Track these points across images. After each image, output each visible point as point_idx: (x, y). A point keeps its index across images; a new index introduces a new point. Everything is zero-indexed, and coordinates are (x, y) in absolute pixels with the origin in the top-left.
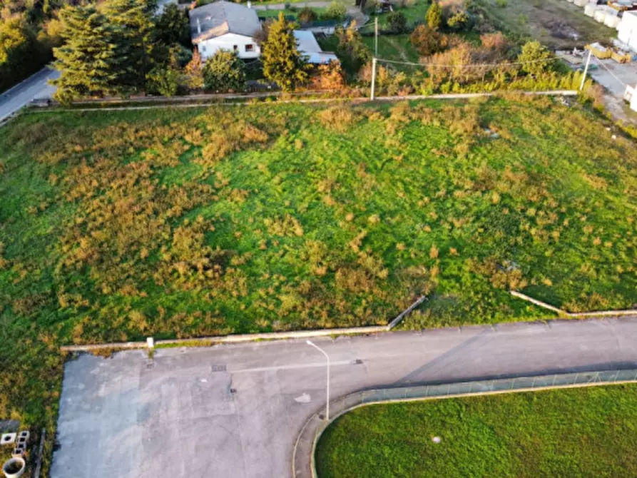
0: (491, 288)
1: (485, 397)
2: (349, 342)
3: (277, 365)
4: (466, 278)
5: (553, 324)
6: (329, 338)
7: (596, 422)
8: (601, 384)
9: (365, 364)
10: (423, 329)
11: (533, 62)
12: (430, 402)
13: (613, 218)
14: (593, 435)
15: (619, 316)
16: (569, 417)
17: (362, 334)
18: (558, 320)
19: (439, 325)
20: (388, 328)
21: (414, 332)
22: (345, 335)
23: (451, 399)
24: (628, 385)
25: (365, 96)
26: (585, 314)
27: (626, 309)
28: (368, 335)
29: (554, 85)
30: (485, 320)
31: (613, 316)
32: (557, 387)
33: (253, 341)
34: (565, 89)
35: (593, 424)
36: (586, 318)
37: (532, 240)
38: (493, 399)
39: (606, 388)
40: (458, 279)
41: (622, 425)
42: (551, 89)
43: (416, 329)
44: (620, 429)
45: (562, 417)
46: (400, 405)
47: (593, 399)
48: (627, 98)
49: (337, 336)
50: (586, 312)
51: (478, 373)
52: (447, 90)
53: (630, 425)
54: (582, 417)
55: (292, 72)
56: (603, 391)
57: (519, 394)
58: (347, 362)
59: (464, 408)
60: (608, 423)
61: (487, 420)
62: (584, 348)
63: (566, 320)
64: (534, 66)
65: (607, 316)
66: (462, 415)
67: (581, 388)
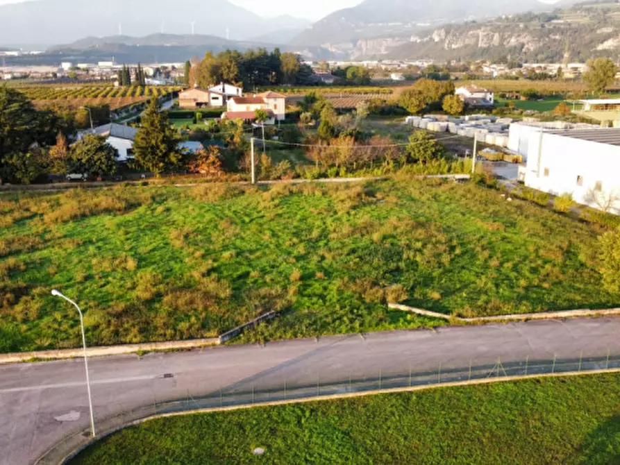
0: (363, 302)
1: (342, 400)
2: (161, 358)
3: (48, 384)
4: (333, 295)
5: (440, 330)
6: (134, 355)
7: (502, 418)
8: (507, 378)
9: (176, 377)
10: (266, 340)
11: (421, 148)
12: (257, 409)
13: (513, 248)
14: (500, 433)
15: (527, 320)
16: (463, 414)
17: (181, 350)
18: (448, 326)
19: (289, 335)
20: (218, 341)
21: (253, 344)
22: (157, 351)
23: (289, 404)
24: (545, 379)
25: (246, 180)
26: (482, 318)
27: (533, 312)
28: (189, 350)
29: (445, 170)
30: (352, 329)
31: (519, 320)
32: (445, 385)
33: (24, 361)
34: (457, 173)
35: (499, 420)
36: (485, 323)
37: (417, 266)
38: (352, 402)
39: (515, 383)
40: (322, 297)
41: (541, 419)
42: (442, 173)
43: (257, 341)
44: (539, 424)
45: (453, 415)
46: (213, 415)
47: (497, 394)
48: (521, 178)
49: (145, 353)
50: (484, 316)
51: (334, 377)
52: (334, 174)
53: (553, 420)
54: (482, 414)
55: (166, 155)
56: (510, 386)
57: (391, 394)
58: (152, 377)
59: (307, 414)
60: (520, 419)
61: (341, 425)
62: (483, 349)
63: (459, 325)
64: (422, 152)
65: (511, 320)
66: (303, 421)
67: (480, 385)
